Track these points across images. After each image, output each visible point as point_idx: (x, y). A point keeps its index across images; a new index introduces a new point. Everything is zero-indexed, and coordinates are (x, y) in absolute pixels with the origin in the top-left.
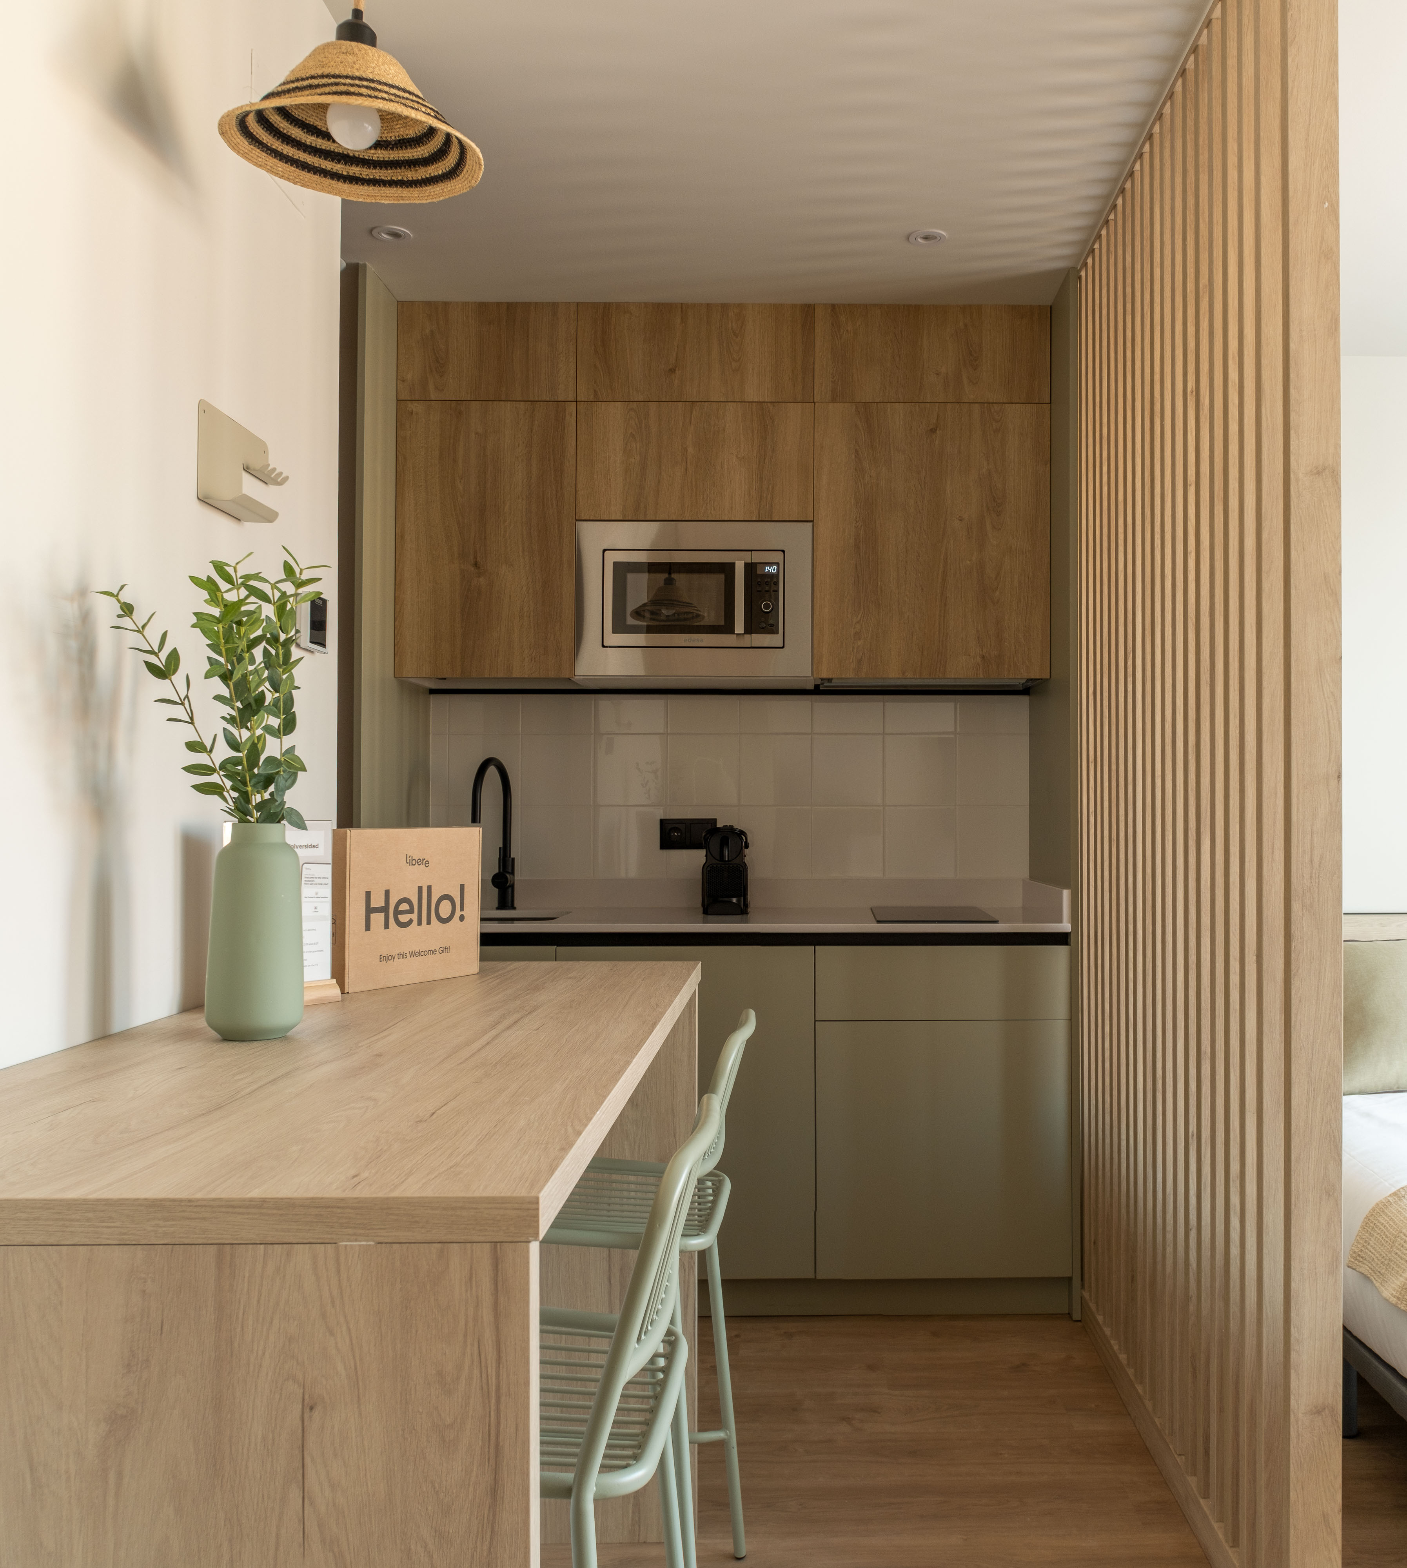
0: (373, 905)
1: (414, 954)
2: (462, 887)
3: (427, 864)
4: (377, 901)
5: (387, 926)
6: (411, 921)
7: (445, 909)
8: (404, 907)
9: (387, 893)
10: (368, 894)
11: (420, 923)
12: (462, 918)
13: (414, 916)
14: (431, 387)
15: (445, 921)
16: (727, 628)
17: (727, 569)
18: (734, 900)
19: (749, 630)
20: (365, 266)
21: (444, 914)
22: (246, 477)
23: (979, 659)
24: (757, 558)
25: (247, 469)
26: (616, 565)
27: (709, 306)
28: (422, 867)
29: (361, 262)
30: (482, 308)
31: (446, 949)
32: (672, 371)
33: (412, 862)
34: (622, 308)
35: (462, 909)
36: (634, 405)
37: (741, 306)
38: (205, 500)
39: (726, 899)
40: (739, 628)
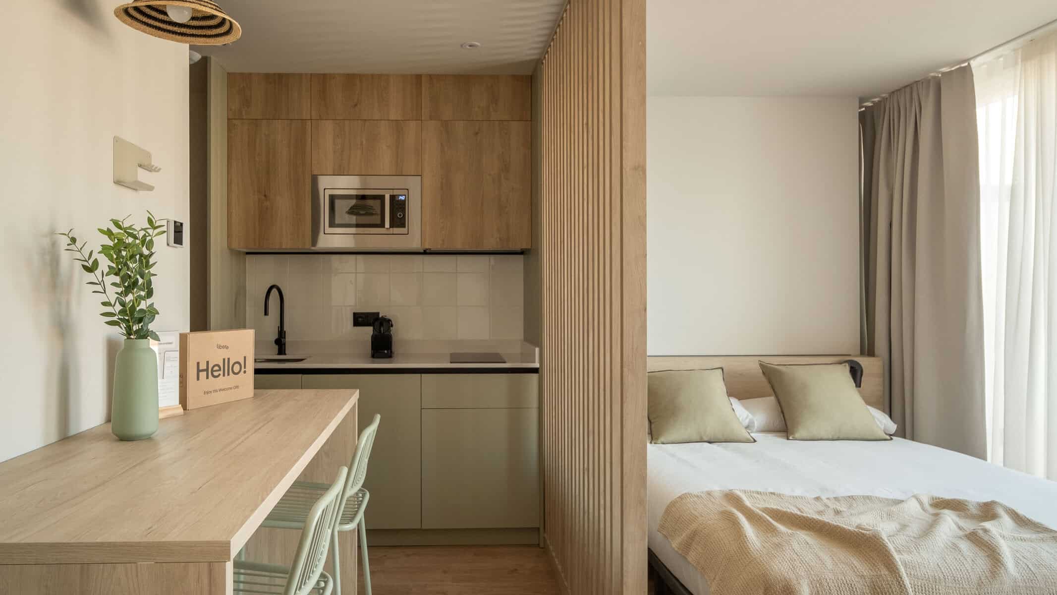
0: (201, 368)
1: (220, 390)
2: (245, 358)
3: (227, 348)
4: (203, 366)
5: (207, 378)
6: (219, 375)
7: (237, 368)
8: (216, 368)
9: (208, 362)
10: (198, 363)
11: (224, 375)
12: (245, 372)
13: (221, 373)
14: (244, 113)
15: (237, 374)
16: (382, 225)
17: (382, 198)
18: (386, 352)
19: (392, 226)
20: (210, 58)
21: (236, 370)
22: (140, 170)
23: (498, 240)
24: (396, 193)
25: (140, 166)
26: (330, 196)
27: (373, 76)
28: (225, 349)
29: (209, 56)
30: (267, 77)
31: (237, 387)
32: (356, 105)
33: (219, 347)
34: (332, 76)
35: (245, 368)
36: (338, 122)
37: (388, 76)
38: (118, 182)
39: (381, 351)
40: (387, 225)
